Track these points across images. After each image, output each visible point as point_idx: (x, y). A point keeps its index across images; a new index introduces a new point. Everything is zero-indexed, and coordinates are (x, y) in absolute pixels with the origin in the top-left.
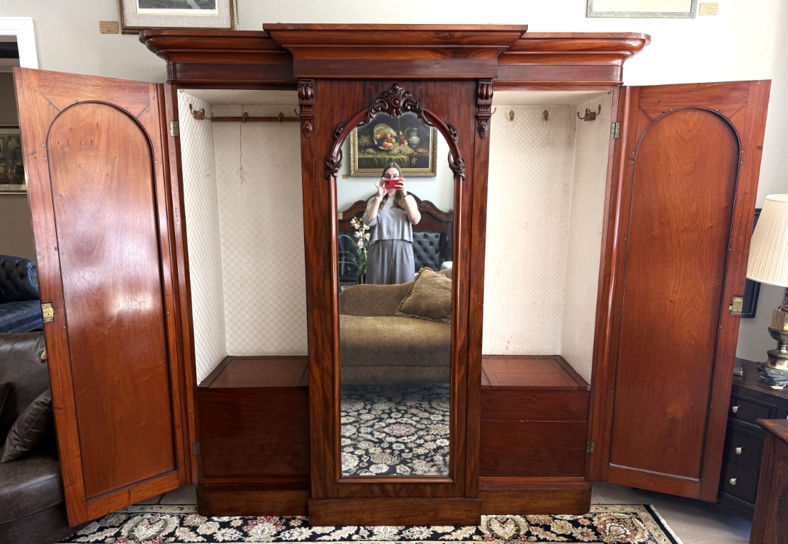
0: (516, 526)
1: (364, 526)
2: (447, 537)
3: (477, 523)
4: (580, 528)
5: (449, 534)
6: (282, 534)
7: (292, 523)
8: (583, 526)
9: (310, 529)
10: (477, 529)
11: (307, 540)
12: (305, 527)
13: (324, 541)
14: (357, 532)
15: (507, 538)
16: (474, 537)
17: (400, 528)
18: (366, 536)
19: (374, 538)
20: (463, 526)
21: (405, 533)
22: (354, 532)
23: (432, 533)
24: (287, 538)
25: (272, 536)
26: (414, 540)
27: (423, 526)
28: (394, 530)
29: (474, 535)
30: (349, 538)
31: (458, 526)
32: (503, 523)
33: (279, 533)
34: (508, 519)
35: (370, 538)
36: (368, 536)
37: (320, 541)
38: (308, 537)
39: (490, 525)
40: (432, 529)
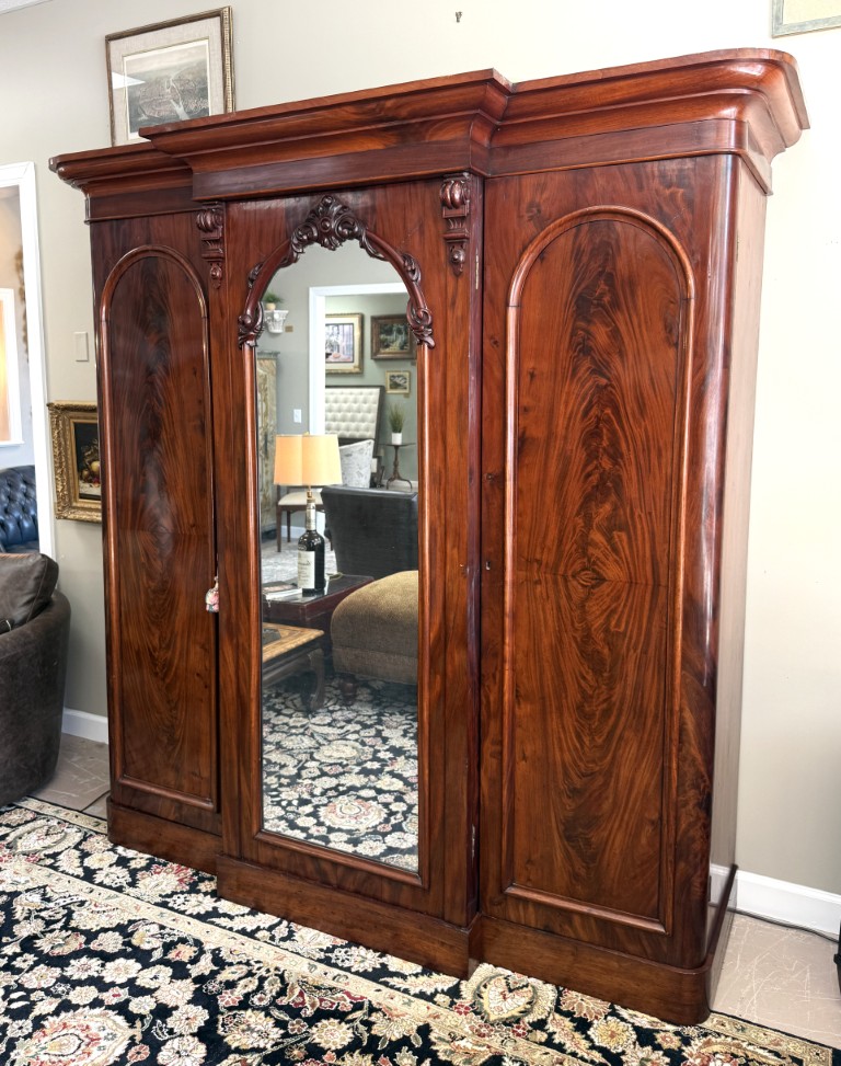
0: (529, 1003)
1: (289, 922)
2: (394, 981)
3: (465, 975)
4: (649, 1048)
5: (404, 977)
6: (175, 897)
7: (203, 887)
8: (657, 1047)
10: (459, 984)
11: (199, 917)
12: (212, 897)
13: (217, 925)
14: (271, 928)
15: (492, 1018)
16: (439, 998)
17: (339, 942)
18: (277, 938)
19: (287, 944)
20: (438, 973)
21: (340, 954)
22: (267, 926)
23: (378, 966)
24: (176, 907)
26: (341, 968)
27: (375, 951)
28: (326, 940)
29: (443, 992)
30: (252, 935)
31: (430, 968)
32: (511, 991)
34: (527, 986)
35: (281, 943)
36: (283, 939)
37: (212, 923)
39: (485, 986)
40: (384, 960)
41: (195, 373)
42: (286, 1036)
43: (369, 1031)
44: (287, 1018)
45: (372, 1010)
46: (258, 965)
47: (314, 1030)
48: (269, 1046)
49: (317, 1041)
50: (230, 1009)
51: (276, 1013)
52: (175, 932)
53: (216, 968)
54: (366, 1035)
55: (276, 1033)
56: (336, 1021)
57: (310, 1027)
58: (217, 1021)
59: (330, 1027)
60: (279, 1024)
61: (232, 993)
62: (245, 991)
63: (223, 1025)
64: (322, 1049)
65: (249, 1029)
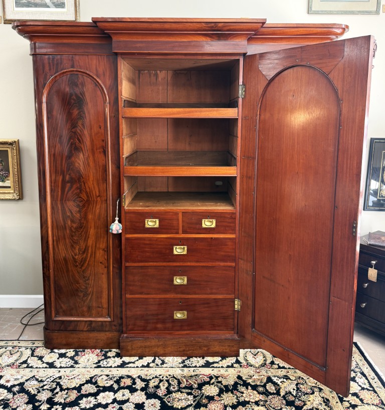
0: (264, 357)
1: (158, 357)
2: (215, 365)
3: (237, 355)
5: (217, 363)
6: (102, 362)
7: (109, 354)
9: (121, 359)
10: (237, 359)
11: (118, 367)
12: (118, 357)
13: (130, 367)
14: (153, 361)
15: (257, 366)
16: (235, 365)
17: (184, 358)
18: (159, 364)
19: (165, 365)
20: (227, 357)
21: (187, 362)
22: (151, 361)
23: (205, 362)
24: (105, 366)
25: (94, 364)
26: (193, 367)
27: (200, 357)
28: (180, 359)
29: (234, 363)
30: (148, 366)
31: (224, 357)
32: (255, 355)
33: (99, 362)
34: (258, 352)
35: (162, 366)
36: (161, 364)
37: (128, 367)
38: (120, 364)
39: (246, 357)
40: (205, 359)
41: (100, 128)
42: (195, 397)
43: (222, 384)
44: (190, 391)
45: (217, 377)
46: (161, 377)
47: (203, 391)
48: (192, 403)
49: (207, 394)
50: (166, 395)
51: (184, 390)
52: (115, 375)
53: (146, 383)
54: (222, 386)
55: (191, 397)
56: (208, 385)
57: (201, 391)
58: (165, 402)
59: (208, 388)
60: (188, 394)
61: (161, 389)
62: (165, 387)
63: (169, 402)
64: (211, 396)
65: (179, 400)
